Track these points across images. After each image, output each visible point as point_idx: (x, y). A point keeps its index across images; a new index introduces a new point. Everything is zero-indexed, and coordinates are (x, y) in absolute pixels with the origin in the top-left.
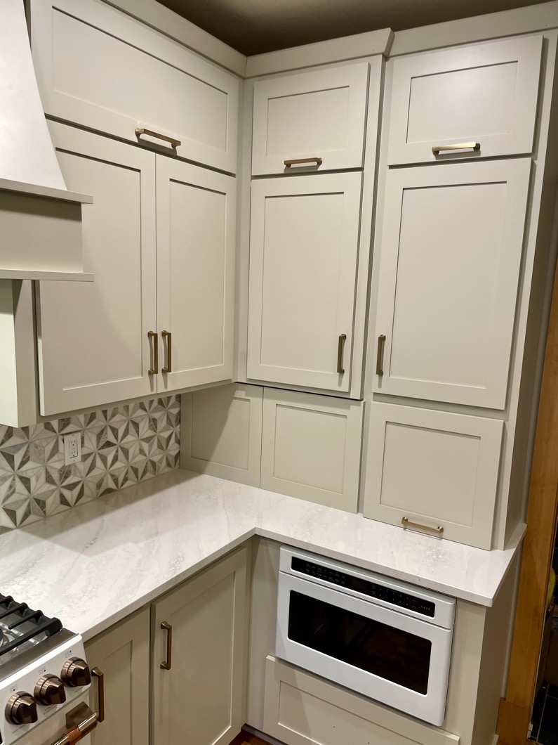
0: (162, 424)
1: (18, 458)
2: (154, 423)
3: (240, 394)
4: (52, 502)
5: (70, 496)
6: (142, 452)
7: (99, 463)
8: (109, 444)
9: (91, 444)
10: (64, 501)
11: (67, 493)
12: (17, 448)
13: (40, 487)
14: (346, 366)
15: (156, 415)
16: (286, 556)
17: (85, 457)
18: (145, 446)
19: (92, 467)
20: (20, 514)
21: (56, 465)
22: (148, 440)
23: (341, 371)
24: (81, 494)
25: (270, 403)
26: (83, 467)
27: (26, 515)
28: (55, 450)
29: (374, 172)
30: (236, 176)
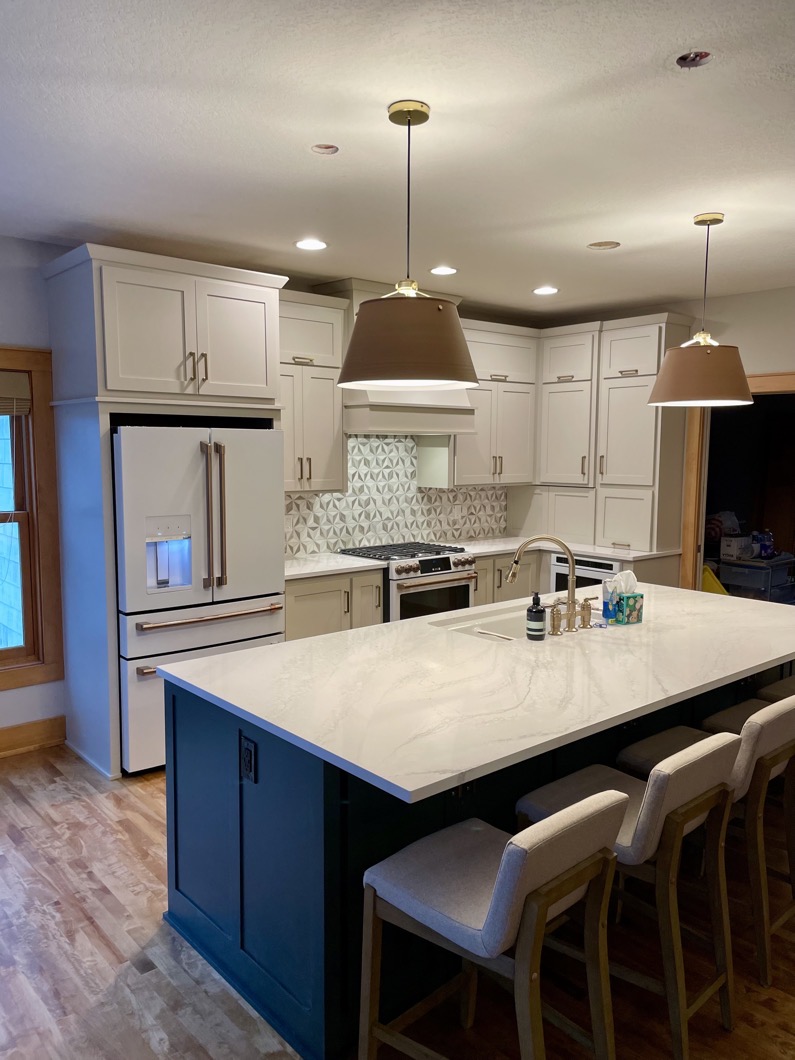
0: (497, 509)
1: (438, 511)
2: (493, 508)
3: (538, 491)
4: (449, 534)
5: (457, 534)
6: (487, 521)
7: (468, 522)
8: (472, 514)
9: (465, 512)
10: (454, 536)
12: (438, 507)
14: (586, 471)
15: (494, 504)
16: (554, 557)
17: (463, 517)
18: (489, 519)
19: (465, 523)
21: (451, 519)
22: (490, 516)
23: (583, 473)
24: (460, 535)
25: (552, 494)
26: (461, 522)
27: (440, 537)
28: (451, 512)
29: (596, 380)
30: (536, 384)
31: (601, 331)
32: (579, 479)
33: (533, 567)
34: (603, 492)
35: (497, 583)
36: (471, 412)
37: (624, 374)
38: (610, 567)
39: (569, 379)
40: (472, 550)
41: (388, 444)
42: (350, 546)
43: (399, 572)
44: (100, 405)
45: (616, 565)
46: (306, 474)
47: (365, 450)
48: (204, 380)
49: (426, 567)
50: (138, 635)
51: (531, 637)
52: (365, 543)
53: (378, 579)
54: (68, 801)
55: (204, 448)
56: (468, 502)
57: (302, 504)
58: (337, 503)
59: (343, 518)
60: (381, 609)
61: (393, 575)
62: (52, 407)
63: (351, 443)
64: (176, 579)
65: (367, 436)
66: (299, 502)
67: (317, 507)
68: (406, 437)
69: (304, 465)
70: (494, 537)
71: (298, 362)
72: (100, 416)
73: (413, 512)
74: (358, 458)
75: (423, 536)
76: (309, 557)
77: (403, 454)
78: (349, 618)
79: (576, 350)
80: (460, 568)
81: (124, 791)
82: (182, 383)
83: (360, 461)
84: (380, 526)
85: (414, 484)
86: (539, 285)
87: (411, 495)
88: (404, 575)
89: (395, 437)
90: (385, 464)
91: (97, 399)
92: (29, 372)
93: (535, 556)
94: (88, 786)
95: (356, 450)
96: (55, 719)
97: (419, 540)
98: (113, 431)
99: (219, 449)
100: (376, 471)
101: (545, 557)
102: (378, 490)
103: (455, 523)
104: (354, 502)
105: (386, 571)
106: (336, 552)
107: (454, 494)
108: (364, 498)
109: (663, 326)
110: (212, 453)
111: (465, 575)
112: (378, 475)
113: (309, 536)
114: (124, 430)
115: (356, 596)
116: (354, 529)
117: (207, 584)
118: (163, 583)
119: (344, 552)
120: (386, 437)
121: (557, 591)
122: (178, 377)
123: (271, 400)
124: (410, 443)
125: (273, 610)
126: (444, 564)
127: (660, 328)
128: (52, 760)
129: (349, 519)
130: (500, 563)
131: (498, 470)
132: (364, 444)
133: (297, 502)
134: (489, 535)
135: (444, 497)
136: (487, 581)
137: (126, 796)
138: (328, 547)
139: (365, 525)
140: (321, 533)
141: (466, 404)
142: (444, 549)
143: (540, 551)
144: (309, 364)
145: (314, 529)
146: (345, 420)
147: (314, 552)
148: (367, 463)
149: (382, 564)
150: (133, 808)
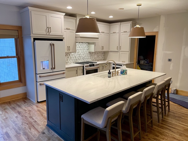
1: (92, 56)
2: (102, 55)
7: (97, 58)
8: (98, 56)
10: (95, 60)
14: (118, 49)
22: (101, 57)
25: (112, 53)
27: (93, 60)
29: (120, 33)
30: (109, 33)
31: (120, 24)
32: (116, 50)
33: (109, 66)
34: (121, 53)
35: (102, 68)
36: (98, 38)
37: (124, 32)
38: (122, 65)
39: (115, 33)
40: (98, 63)
41: (83, 44)
42: (77, 62)
43: (86, 66)
44: (31, 37)
45: (123, 65)
46: (69, 49)
47: (79, 45)
48: (50, 32)
49: (90, 66)
50: (40, 78)
51: (109, 77)
52: (79, 62)
53: (82, 68)
54: (28, 107)
55: (51, 44)
56: (98, 54)
57: (68, 55)
58: (74, 54)
59: (75, 57)
60: (82, 73)
61: (85, 67)
62: (22, 37)
63: (77, 44)
64: (46, 68)
65: (80, 43)
66: (68, 54)
67: (71, 55)
68: (87, 43)
69: (69, 48)
70: (102, 60)
71: (67, 29)
72: (32, 39)
73: (88, 56)
74: (78, 46)
75: (90, 60)
76: (70, 64)
77: (86, 46)
78: (77, 74)
79: (116, 27)
80: (96, 66)
81: (38, 105)
82: (46, 33)
83: (78, 47)
84: (82, 58)
85: (88, 51)
86: (110, 16)
87: (87, 53)
88: (87, 67)
89: (85, 43)
90: (83, 47)
91: (31, 35)
92: (18, 30)
93: (109, 64)
94: (31, 104)
95: (78, 45)
96: (25, 93)
97: (89, 61)
98: (34, 41)
99: (53, 45)
100: (81, 49)
101: (111, 64)
102: (82, 52)
103: (95, 58)
104: (77, 54)
105: (83, 66)
106: (74, 63)
107: (95, 53)
108: (79, 54)
109: (131, 23)
110: (52, 45)
111: (97, 67)
112: (82, 49)
113: (70, 60)
114: (36, 41)
115: (78, 71)
116: (77, 59)
117: (52, 69)
118: (44, 69)
119: (76, 63)
120: (83, 43)
121: (113, 69)
122: (46, 32)
123: (62, 36)
124: (87, 44)
125: (64, 73)
126: (94, 65)
127: (131, 24)
128: (24, 100)
129: (77, 57)
130: (103, 65)
131: (103, 48)
132: (79, 44)
133: (67, 54)
134: (101, 60)
135: (93, 54)
136: (101, 68)
137: (38, 106)
138: (73, 62)
139: (80, 58)
140: (72, 60)
141: (97, 37)
142: (93, 62)
143: (110, 63)
144: (69, 29)
145: (70, 59)
146: (76, 40)
147: (70, 63)
148: (80, 47)
149: (83, 65)
150: (40, 108)
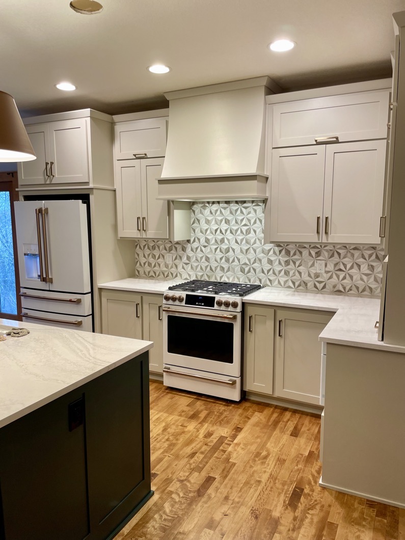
0: (378, 269)
1: (297, 263)
6: (362, 279)
9: (331, 267)
10: (315, 286)
11: (317, 284)
12: (297, 260)
13: (305, 277)
15: (374, 264)
17: (327, 272)
19: (331, 277)
20: (297, 284)
21: (313, 271)
22: (367, 275)
24: (324, 287)
26: (326, 276)
27: (299, 285)
28: (313, 265)
41: (246, 208)
43: (167, 299)
44: (19, 192)
48: (53, 176)
55: (40, 211)
56: (336, 258)
58: (203, 248)
59: (207, 259)
65: (227, 202)
71: (137, 157)
72: (20, 197)
78: (140, 321)
80: (224, 308)
88: (171, 302)
90: (244, 223)
100: (235, 228)
102: (237, 242)
104: (216, 249)
107: (317, 250)
108: (224, 247)
111: (226, 314)
112: (237, 231)
113: (183, 268)
116: (216, 268)
120: (244, 202)
123: (87, 183)
130: (281, 315)
131: (323, 228)
135: (305, 252)
140: (192, 267)
144: (145, 157)
